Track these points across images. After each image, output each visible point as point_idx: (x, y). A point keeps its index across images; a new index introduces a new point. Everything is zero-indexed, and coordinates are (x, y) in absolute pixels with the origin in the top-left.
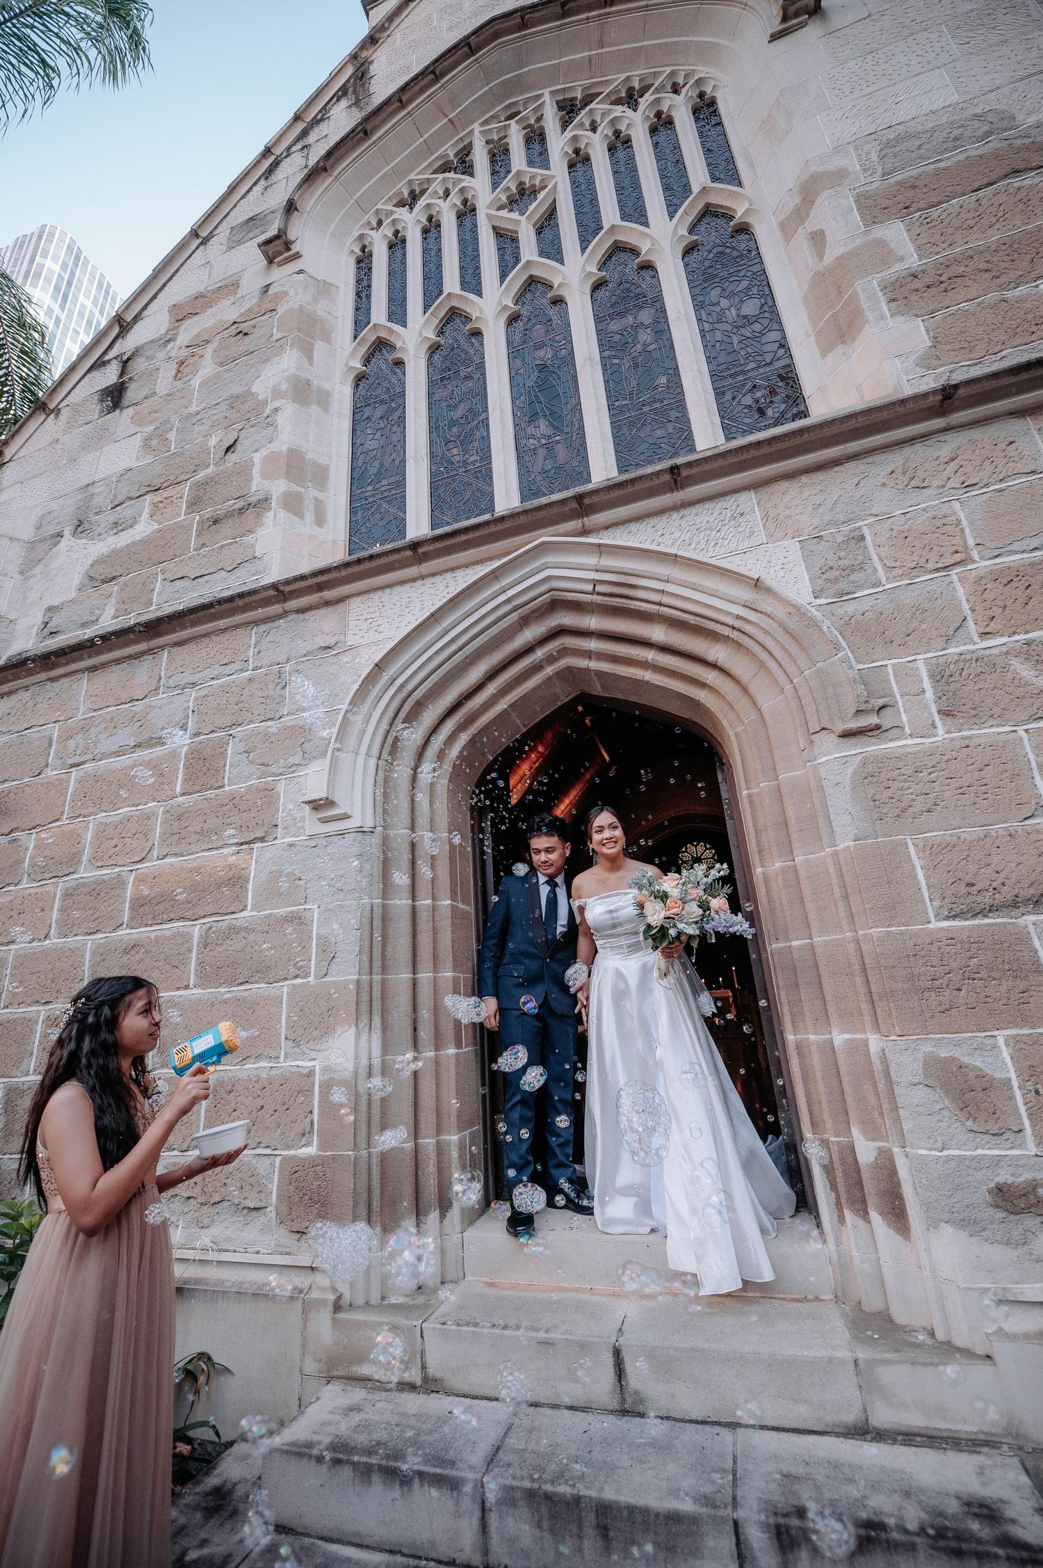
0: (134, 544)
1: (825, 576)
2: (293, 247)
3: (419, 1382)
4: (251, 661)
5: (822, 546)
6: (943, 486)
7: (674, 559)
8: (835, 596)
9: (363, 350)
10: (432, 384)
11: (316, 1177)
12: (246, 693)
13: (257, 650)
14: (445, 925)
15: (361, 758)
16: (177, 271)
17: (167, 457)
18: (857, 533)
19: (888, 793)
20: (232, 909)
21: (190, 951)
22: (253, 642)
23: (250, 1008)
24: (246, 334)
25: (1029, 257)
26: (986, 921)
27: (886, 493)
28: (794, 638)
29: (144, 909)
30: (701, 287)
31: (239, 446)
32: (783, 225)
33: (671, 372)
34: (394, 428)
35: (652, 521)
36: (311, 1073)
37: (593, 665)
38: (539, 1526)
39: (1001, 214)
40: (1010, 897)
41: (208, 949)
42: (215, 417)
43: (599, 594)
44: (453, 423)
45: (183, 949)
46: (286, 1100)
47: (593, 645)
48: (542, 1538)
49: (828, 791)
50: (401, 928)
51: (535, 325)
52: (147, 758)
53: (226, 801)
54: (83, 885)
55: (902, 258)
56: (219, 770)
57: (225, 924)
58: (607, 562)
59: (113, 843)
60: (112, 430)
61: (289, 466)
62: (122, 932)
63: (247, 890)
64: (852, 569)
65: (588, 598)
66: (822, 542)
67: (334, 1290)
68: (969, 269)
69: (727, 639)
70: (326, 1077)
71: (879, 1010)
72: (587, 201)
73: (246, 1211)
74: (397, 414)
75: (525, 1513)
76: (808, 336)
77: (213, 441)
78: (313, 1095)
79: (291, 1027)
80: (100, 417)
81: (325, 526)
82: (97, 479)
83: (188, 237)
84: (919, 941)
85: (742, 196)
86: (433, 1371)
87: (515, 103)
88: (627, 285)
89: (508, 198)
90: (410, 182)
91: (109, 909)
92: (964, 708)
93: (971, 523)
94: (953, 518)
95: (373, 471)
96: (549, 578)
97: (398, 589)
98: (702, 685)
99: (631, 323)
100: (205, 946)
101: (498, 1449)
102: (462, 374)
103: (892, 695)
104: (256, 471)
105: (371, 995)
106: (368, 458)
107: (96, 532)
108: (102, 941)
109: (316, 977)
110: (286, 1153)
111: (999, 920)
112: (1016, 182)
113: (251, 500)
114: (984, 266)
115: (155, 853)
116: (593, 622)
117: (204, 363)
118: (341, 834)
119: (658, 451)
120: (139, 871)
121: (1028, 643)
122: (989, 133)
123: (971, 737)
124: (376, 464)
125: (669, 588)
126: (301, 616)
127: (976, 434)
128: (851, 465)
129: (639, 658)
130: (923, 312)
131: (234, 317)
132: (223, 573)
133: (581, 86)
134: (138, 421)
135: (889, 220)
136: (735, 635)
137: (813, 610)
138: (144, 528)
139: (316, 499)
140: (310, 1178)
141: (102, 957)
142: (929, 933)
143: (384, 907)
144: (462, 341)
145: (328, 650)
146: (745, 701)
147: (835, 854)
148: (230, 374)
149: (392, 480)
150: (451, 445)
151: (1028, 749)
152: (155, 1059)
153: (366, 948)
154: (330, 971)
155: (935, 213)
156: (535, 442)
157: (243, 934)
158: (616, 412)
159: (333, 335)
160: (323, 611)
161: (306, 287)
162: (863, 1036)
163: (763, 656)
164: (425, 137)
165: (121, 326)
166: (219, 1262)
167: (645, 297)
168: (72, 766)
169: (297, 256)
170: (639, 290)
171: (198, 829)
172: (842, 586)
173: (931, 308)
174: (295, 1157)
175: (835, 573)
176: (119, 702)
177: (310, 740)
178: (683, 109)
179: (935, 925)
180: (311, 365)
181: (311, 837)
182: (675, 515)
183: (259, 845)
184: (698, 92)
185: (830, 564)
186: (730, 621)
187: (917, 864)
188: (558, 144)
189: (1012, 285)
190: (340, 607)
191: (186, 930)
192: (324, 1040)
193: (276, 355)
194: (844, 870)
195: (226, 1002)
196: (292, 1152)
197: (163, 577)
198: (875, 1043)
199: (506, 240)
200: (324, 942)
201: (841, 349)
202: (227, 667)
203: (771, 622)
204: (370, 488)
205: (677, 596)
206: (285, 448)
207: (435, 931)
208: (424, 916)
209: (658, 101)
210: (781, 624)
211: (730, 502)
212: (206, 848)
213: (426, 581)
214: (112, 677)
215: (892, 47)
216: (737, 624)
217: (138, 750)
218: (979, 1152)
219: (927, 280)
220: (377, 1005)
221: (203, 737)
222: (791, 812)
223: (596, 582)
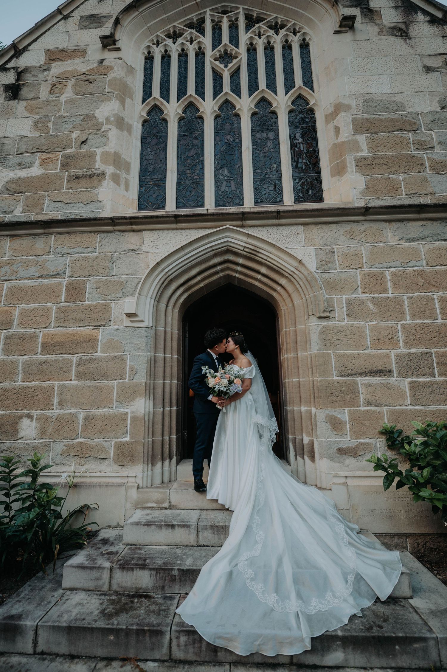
0: (31, 177)
1: (321, 263)
2: (117, 43)
3: (168, 506)
4: (97, 249)
5: (321, 252)
6: (360, 240)
7: (274, 246)
8: (323, 271)
9: (148, 108)
10: (179, 135)
11: (129, 447)
12: (95, 263)
13: (100, 244)
14: (175, 365)
15: (149, 299)
16: (49, 29)
17: (48, 136)
18: (332, 250)
19: (328, 338)
20: (91, 352)
21: (72, 366)
22: (98, 240)
23: (100, 390)
24: (91, 82)
25: (399, 164)
26: (348, 378)
27: (343, 238)
28: (309, 283)
29: (47, 348)
30: (293, 130)
31: (88, 142)
32: (326, 117)
33: (278, 163)
34: (161, 152)
35: (268, 228)
36: (127, 414)
37: (237, 275)
38: (214, 533)
39: (394, 145)
40: (355, 372)
41: (80, 366)
42: (75, 123)
43: (245, 251)
44: (188, 158)
45: (68, 366)
46: (116, 422)
47: (239, 268)
48: (214, 537)
49: (312, 334)
50: (160, 364)
51: (226, 123)
52: (46, 283)
53: (87, 308)
54: (16, 335)
55: (362, 150)
56: (83, 295)
57: (88, 357)
58: (250, 241)
59: (30, 318)
60: (14, 110)
61: (115, 160)
62: (38, 356)
63: (98, 345)
64: (329, 262)
65: (241, 252)
66: (322, 251)
67: (136, 483)
68: (381, 163)
69: (286, 277)
70: (133, 415)
71: (316, 401)
72: (253, 71)
73: (100, 460)
74: (162, 145)
75: (210, 531)
76: (328, 167)
77: (74, 135)
78: (127, 421)
79: (118, 397)
80: (5, 101)
81: (129, 191)
82: (6, 135)
83: (55, 12)
84: (330, 382)
85: (313, 96)
86: (173, 503)
87: (227, 6)
88: (265, 119)
89: (220, 55)
90: (174, 26)
91: (31, 346)
92: (353, 315)
93: (366, 255)
94: (361, 252)
95: (150, 170)
96: (228, 241)
97: (166, 232)
98: (275, 290)
99: (265, 136)
100: (79, 365)
101: (199, 519)
102: (194, 136)
103: (334, 307)
104: (98, 158)
105: (150, 388)
106: (148, 163)
107: (8, 165)
108: (28, 359)
109: (129, 380)
110: (117, 440)
111: (351, 378)
112: (401, 134)
113: (96, 172)
114: (386, 163)
115: (53, 325)
116: (241, 261)
117: (67, 90)
118: (140, 328)
119: (270, 196)
120: (44, 332)
121: (373, 298)
122: (397, 111)
123: (353, 324)
124: (152, 166)
125: (271, 255)
126: (122, 234)
127: (372, 224)
128: (334, 225)
129: (255, 277)
130: (365, 174)
131: (83, 70)
132: (81, 205)
133: (257, 11)
134: (31, 110)
135: (361, 133)
136: (290, 277)
137: (315, 274)
138: (36, 171)
139: (125, 178)
140: (126, 448)
141: (29, 366)
142: (333, 380)
143: (155, 356)
144: (194, 119)
145: (134, 251)
146: (289, 299)
147: (311, 354)
148: (82, 102)
149: (160, 176)
150: (187, 168)
151: (368, 330)
152: (57, 407)
153: (149, 371)
154: (135, 378)
155: (376, 136)
156: (223, 177)
157: (96, 361)
158: (256, 174)
159: (134, 96)
160: (132, 233)
161: (123, 68)
162: (310, 408)
163: (298, 286)
164: (184, 7)
165: (16, 51)
166: (90, 476)
167: (272, 126)
168: (4, 280)
169: (119, 49)
170: (270, 123)
171: (74, 317)
172: (325, 267)
173: (368, 173)
174: (120, 442)
175: (324, 263)
176: (29, 255)
177: (126, 288)
178: (297, 44)
179: (335, 378)
180: (124, 110)
181: (127, 327)
182: (275, 228)
183: (102, 327)
184: (303, 38)
185: (323, 259)
186: (289, 272)
187: (333, 360)
188: (244, 38)
189: (392, 173)
190: (140, 233)
191: (70, 358)
192: (132, 402)
193: (107, 100)
194: (313, 359)
195: (89, 387)
196: (119, 440)
197: (49, 198)
198: (313, 410)
199: (217, 76)
200: (132, 368)
201: (337, 178)
202: (86, 250)
203: (302, 275)
204: (149, 178)
205: (273, 259)
206: (113, 151)
207: (172, 366)
208: (168, 361)
209: (287, 35)
210: (305, 277)
211: (294, 228)
212: (78, 326)
213: (178, 231)
214: (25, 242)
215: (374, 58)
216: (291, 273)
217: (40, 279)
218: (336, 440)
219: (369, 162)
220: (152, 391)
221: (74, 278)
222: (299, 339)
223: (245, 247)
